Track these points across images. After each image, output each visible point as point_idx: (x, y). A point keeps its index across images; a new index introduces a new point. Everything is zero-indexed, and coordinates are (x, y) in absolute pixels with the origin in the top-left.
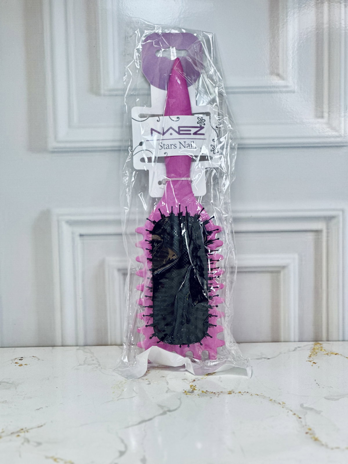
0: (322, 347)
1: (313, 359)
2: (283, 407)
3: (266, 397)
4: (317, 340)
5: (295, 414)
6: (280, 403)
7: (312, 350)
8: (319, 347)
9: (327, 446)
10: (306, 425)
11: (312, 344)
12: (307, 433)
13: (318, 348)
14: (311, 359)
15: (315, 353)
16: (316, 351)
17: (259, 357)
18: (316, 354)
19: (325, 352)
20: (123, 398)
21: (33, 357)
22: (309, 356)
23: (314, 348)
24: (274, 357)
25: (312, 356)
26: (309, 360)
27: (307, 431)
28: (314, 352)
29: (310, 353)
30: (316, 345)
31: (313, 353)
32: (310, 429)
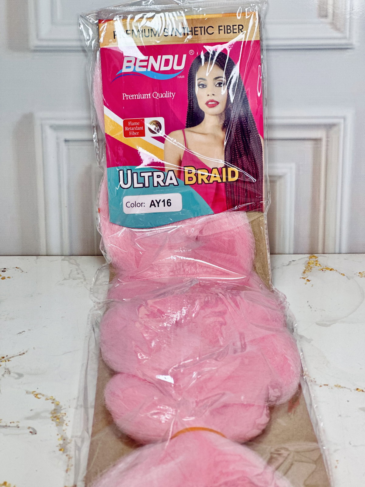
0: (317, 261)
1: (307, 276)
4: (312, 252)
8: (314, 261)
11: (308, 257)
14: (305, 276)
15: (309, 268)
16: (311, 266)
18: (311, 269)
19: (320, 267)
21: (16, 269)
23: (309, 262)
25: (306, 271)
26: (303, 277)
29: (305, 269)
30: (311, 258)
31: (307, 268)
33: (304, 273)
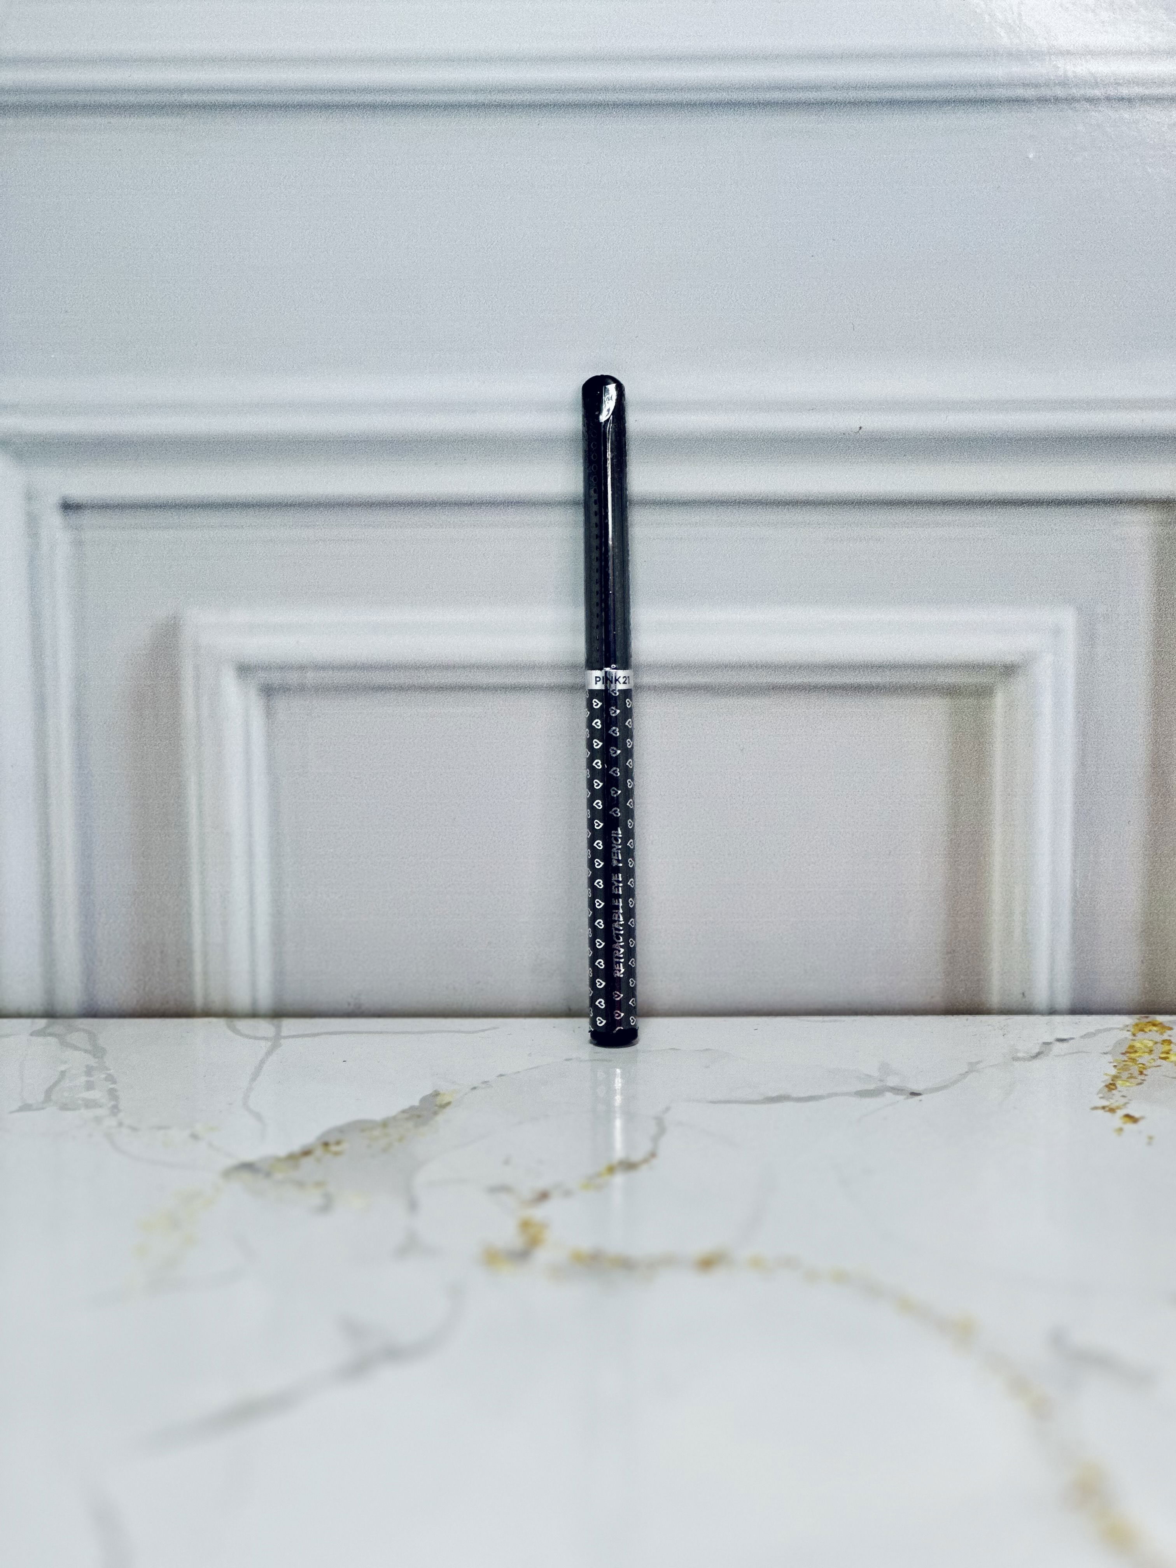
0: (1169, 1042)
1: (1126, 1100)
4: (1149, 1006)
7: (1123, 1054)
8: (1155, 1043)
11: (1126, 1028)
13: (1150, 1044)
14: (1116, 1100)
15: (1135, 1070)
16: (1140, 1061)
17: (872, 1087)
18: (1141, 1073)
22: (1107, 1086)
23: (1133, 1046)
24: (944, 1087)
25: (1119, 1083)
26: (1105, 1103)
28: (1130, 1064)
29: (1114, 1072)
30: (1142, 1029)
31: (1125, 1068)
33: (1110, 1090)
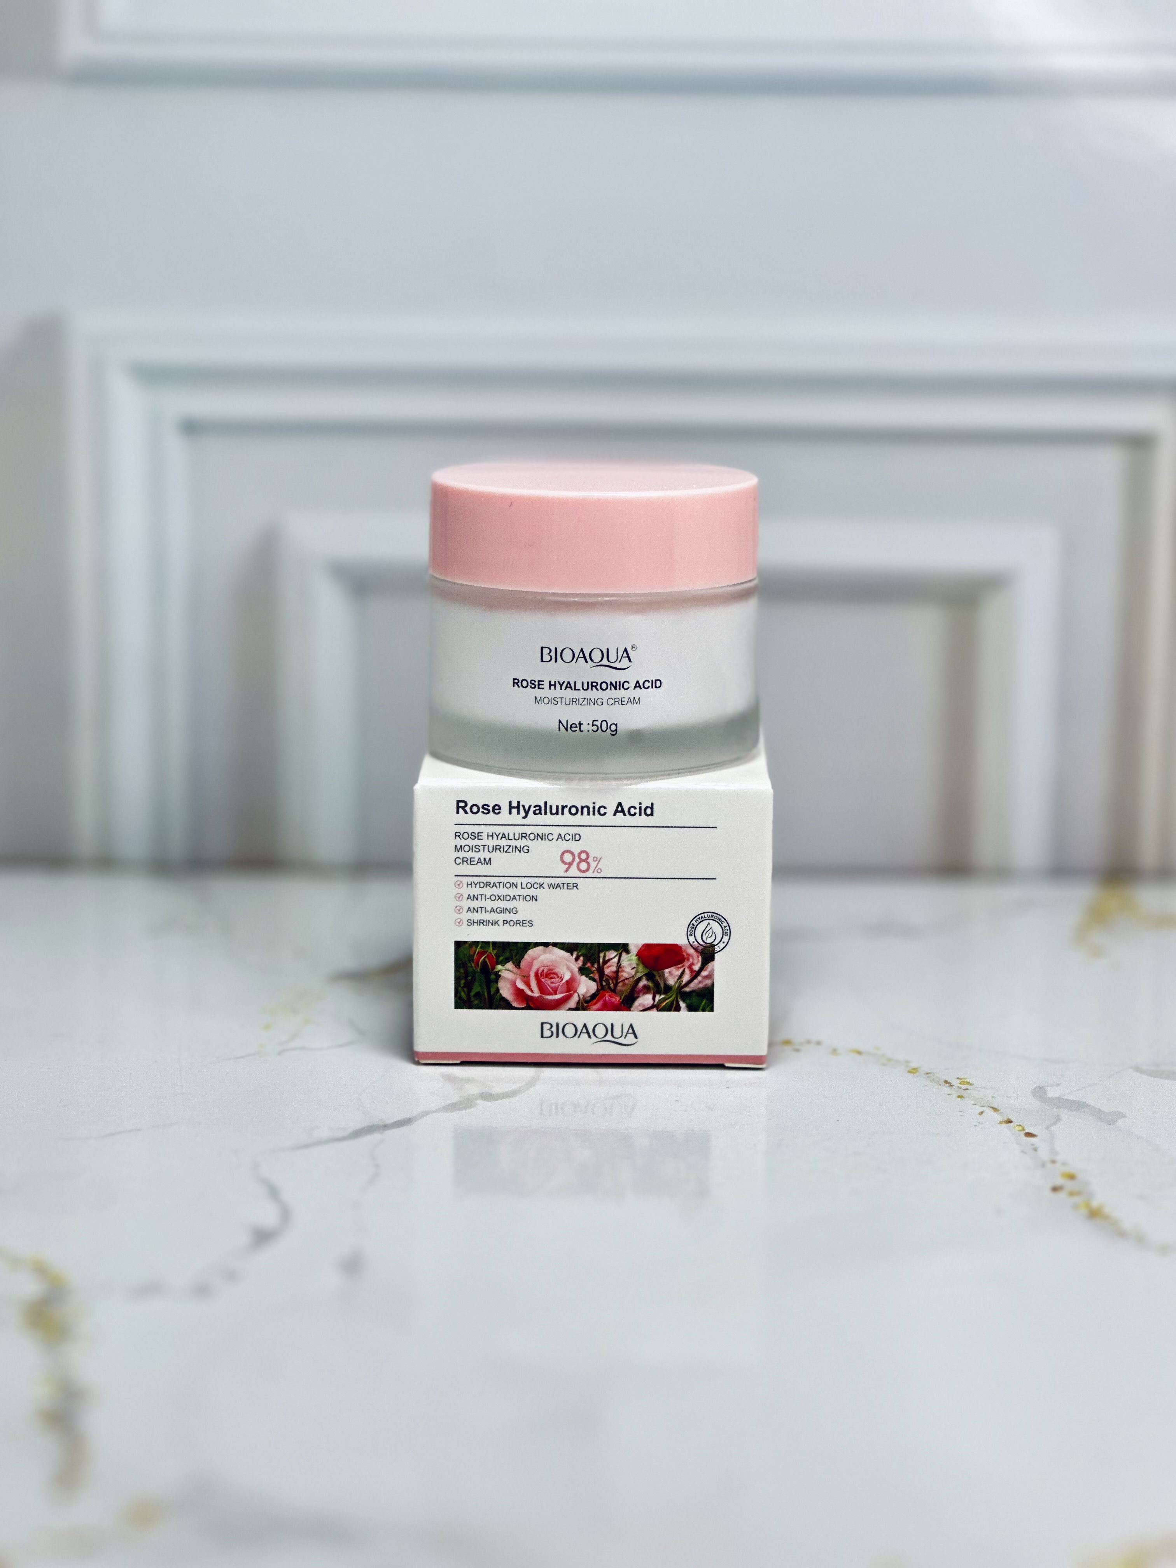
2: (960, 1097)
3: (889, 1060)
4: (1116, 873)
5: (1010, 1122)
6: (949, 1080)
7: (1091, 908)
9: (1140, 1240)
10: (1053, 1162)
12: (1055, 1189)
20: (303, 1048)
27: (1060, 1181)
29: (1084, 921)
32: (1072, 1177)
